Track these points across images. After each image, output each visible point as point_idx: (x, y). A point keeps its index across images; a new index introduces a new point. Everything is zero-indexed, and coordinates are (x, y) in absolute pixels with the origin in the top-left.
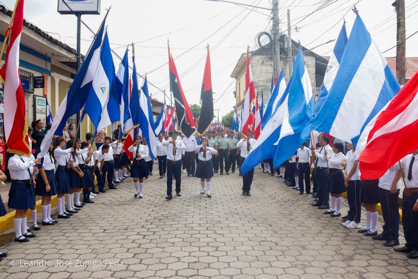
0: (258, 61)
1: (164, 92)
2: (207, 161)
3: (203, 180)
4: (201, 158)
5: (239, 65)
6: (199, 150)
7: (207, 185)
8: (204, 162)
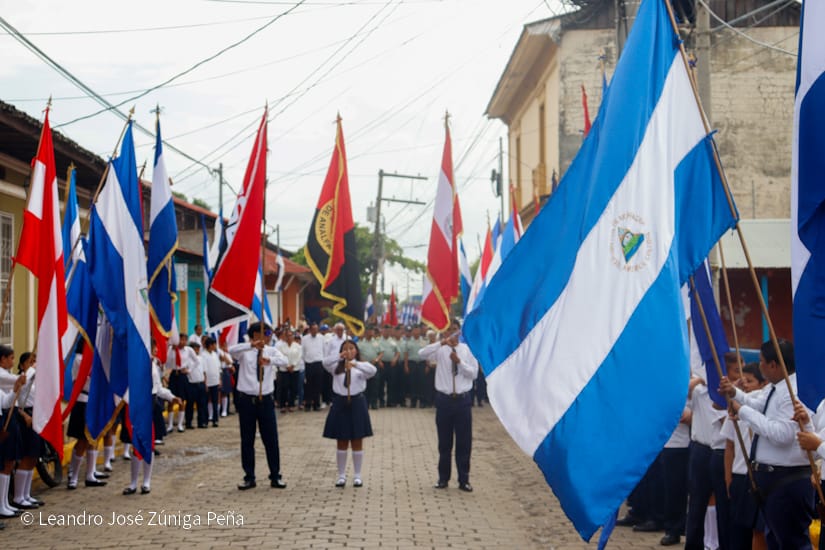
0: (588, 52)
1: (220, 171)
2: (352, 397)
3: (342, 446)
4: (338, 387)
5: (513, 68)
6: (336, 364)
7: (354, 457)
8: (346, 397)
